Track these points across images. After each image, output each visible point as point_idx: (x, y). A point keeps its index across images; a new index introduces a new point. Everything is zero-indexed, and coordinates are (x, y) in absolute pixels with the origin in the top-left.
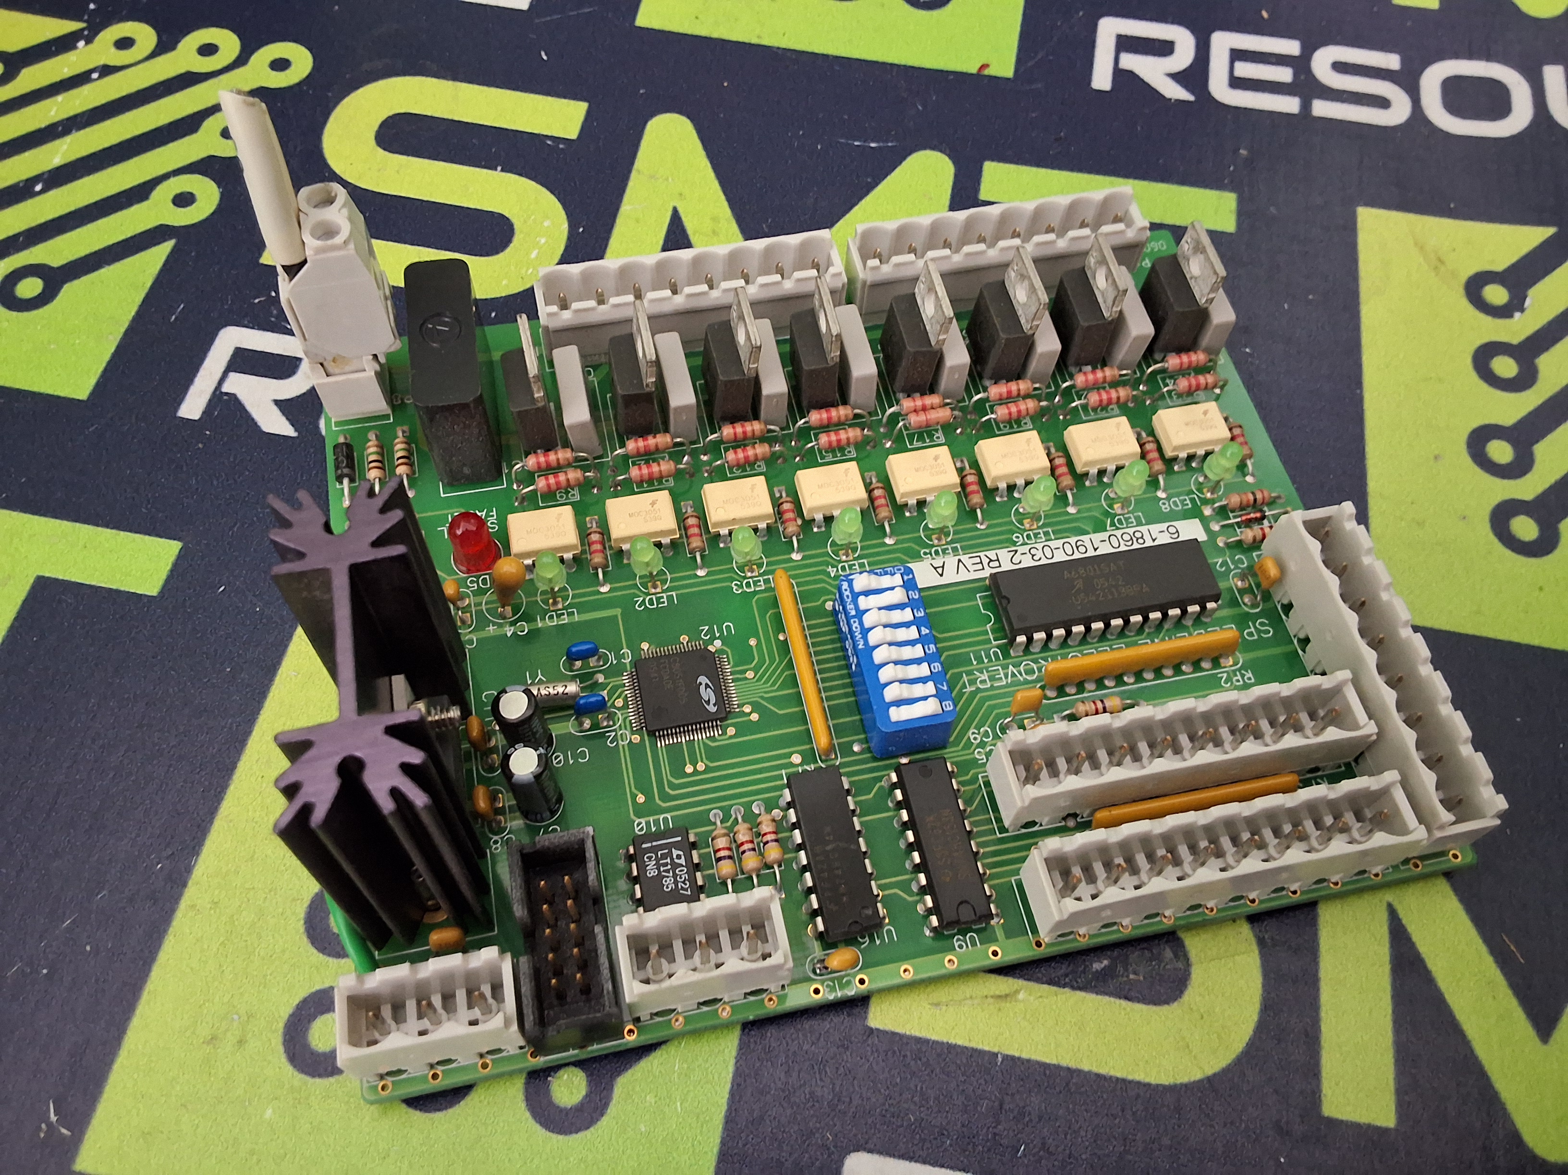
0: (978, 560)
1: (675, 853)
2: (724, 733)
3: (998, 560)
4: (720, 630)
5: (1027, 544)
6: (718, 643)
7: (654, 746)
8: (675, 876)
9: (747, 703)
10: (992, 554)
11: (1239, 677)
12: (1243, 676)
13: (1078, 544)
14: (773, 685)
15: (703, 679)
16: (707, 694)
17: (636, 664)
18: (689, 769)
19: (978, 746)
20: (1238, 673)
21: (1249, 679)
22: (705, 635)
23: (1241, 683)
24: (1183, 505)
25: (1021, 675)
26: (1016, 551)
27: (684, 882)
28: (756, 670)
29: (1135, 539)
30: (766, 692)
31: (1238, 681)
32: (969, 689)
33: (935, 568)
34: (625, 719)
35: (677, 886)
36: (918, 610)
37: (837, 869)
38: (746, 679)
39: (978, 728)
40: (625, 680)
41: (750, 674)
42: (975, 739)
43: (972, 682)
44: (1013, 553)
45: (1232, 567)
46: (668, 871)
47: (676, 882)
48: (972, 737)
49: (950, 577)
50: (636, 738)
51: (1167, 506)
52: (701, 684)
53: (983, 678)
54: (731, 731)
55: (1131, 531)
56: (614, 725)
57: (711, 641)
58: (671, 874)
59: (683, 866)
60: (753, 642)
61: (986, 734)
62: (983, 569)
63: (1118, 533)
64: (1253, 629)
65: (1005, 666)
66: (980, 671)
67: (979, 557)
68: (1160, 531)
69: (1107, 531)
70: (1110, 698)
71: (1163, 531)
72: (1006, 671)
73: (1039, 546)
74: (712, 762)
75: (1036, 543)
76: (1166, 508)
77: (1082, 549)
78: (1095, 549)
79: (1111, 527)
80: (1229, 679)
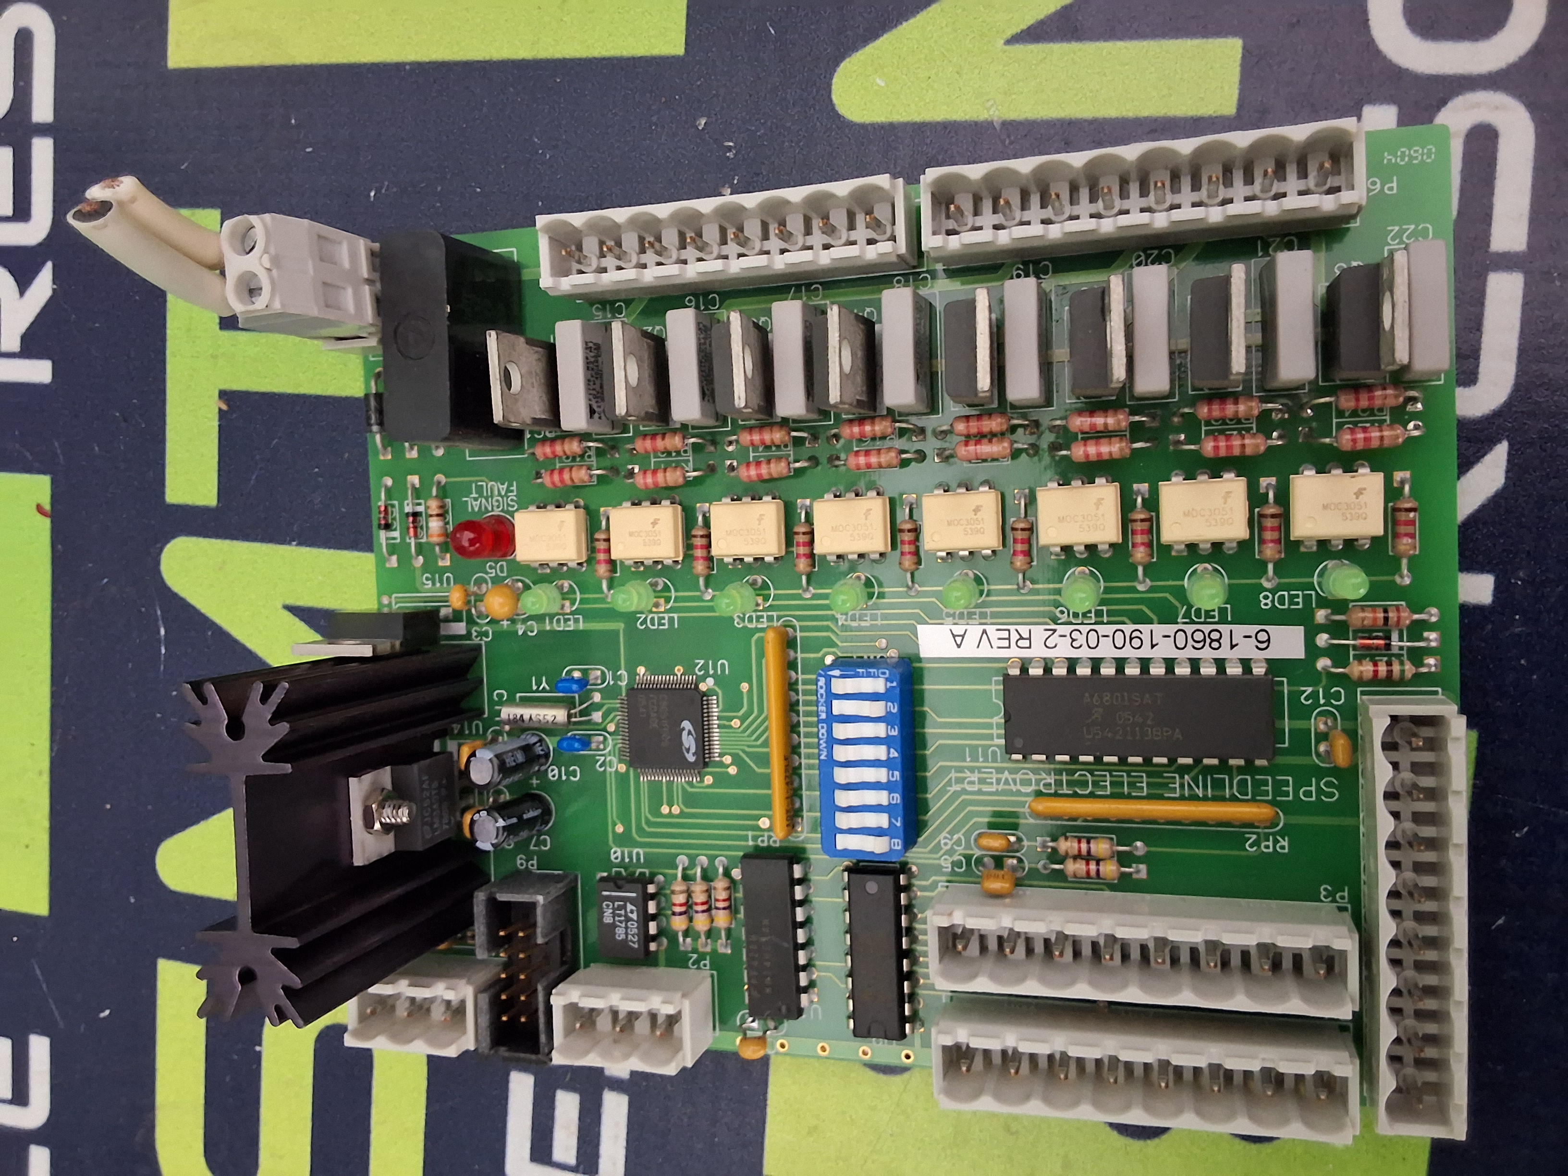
0: (1005, 634)
1: (630, 907)
2: (702, 781)
3: (1030, 639)
4: (715, 668)
5: (1072, 624)
6: (710, 681)
7: (637, 782)
8: (626, 928)
9: (729, 754)
10: (1024, 630)
11: (1271, 843)
12: (1276, 842)
13: (1134, 635)
14: (757, 739)
15: (687, 725)
16: (689, 742)
17: (631, 690)
18: (665, 810)
19: (946, 853)
20: (1271, 838)
21: (1283, 847)
22: (700, 670)
23: (1271, 850)
24: (1291, 603)
25: (1015, 784)
26: (1055, 631)
27: (633, 935)
28: (743, 720)
29: (1208, 641)
30: (749, 746)
31: (1267, 847)
32: (954, 788)
33: (954, 636)
34: (614, 746)
35: (627, 937)
37: (767, 960)
38: (731, 727)
39: (952, 833)
40: (616, 704)
41: (736, 723)
42: (946, 844)
43: (959, 780)
44: (1051, 632)
45: (1322, 701)
46: (621, 922)
47: (627, 934)
48: (942, 842)
49: (969, 650)
50: (622, 768)
51: (1268, 601)
52: (684, 729)
53: (973, 779)
54: (709, 780)
55: (1207, 628)
56: (604, 749)
57: (703, 679)
58: (623, 925)
59: (633, 920)
60: (745, 686)
61: (958, 842)
62: (1009, 647)
63: (1190, 628)
64: (1313, 789)
65: (1000, 771)
66: (972, 770)
67: (1009, 630)
68: (1245, 637)
69: (1177, 623)
70: (1099, 840)
71: (1250, 637)
72: (1000, 776)
73: (1085, 629)
74: (687, 807)
75: (1082, 624)
76: (1266, 604)
77: (1136, 643)
78: (1153, 646)
79: (1183, 618)
80: (1256, 843)
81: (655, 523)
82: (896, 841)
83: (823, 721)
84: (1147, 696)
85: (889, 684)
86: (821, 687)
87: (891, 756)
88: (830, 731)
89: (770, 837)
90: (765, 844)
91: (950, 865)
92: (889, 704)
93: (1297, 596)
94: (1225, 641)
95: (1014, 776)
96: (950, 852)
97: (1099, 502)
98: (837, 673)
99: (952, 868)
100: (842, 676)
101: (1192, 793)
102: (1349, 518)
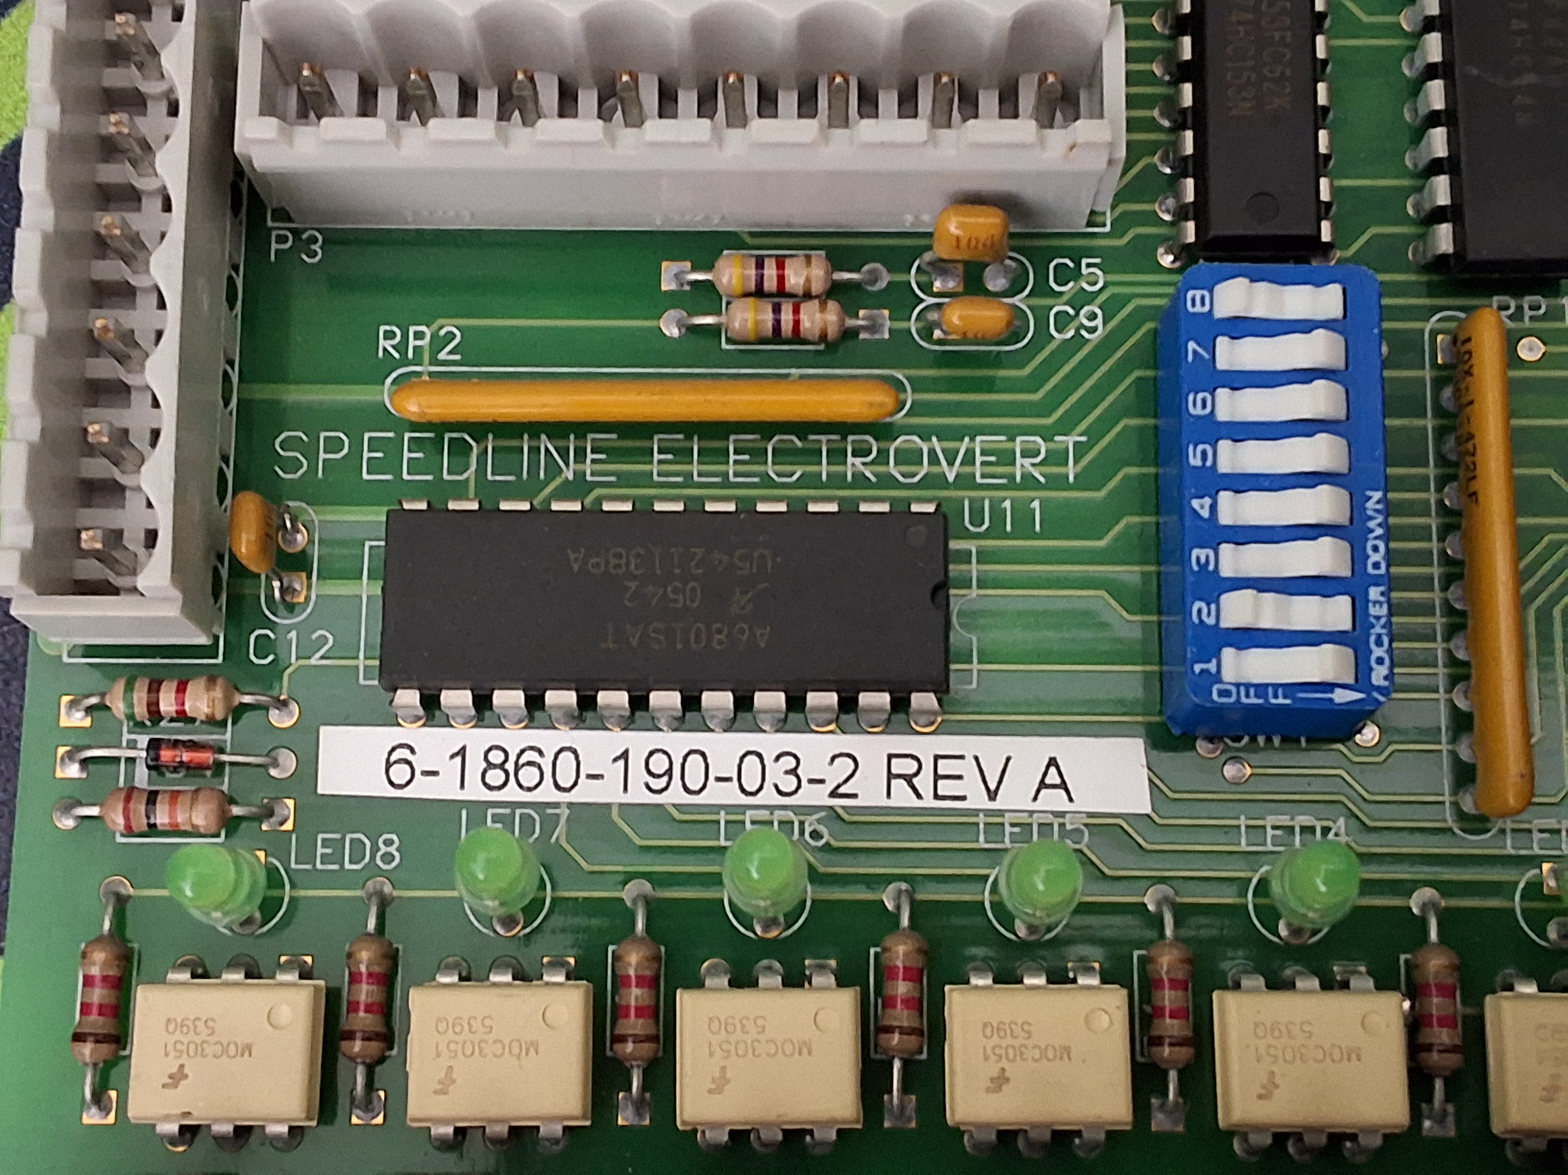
0: (944, 787)
3: (890, 776)
5: (795, 809)
10: (902, 797)
11: (412, 343)
12: (401, 348)
13: (662, 782)
14: (1557, 546)
19: (1091, 298)
20: (410, 355)
21: (390, 335)
23: (412, 330)
24: (338, 846)
25: (932, 452)
26: (834, 794)
29: (510, 766)
31: (419, 336)
32: (1070, 440)
33: (1063, 785)
36: (1203, 567)
37: (1521, 32)
39: (1078, 341)
42: (1092, 317)
43: (1057, 457)
44: (842, 790)
45: (293, 635)
48: (1099, 321)
49: (1029, 753)
51: (383, 849)
53: (1027, 462)
55: (512, 793)
61: (1063, 321)
62: (937, 758)
63: (547, 793)
64: (323, 456)
65: (965, 481)
66: (1029, 481)
67: (936, 796)
68: (435, 773)
69: (570, 805)
70: (752, 336)
71: (426, 773)
72: (967, 469)
73: (768, 797)
75: (771, 808)
76: (389, 843)
77: (659, 764)
78: (625, 755)
79: (558, 816)
80: (439, 343)
82: (1198, 309)
83: (1376, 581)
84: (634, 642)
85: (1212, 667)
86: (1380, 661)
87: (1207, 501)
88: (1358, 558)
89: (1518, 316)
90: (1527, 301)
91: (1084, 271)
92: (1211, 621)
93: (325, 859)
94: (476, 765)
95: (935, 469)
96: (1080, 300)
97: (720, 1085)
98: (1341, 696)
99: (1079, 265)
100: (1330, 687)
101: (561, 443)
102: (200, 1025)
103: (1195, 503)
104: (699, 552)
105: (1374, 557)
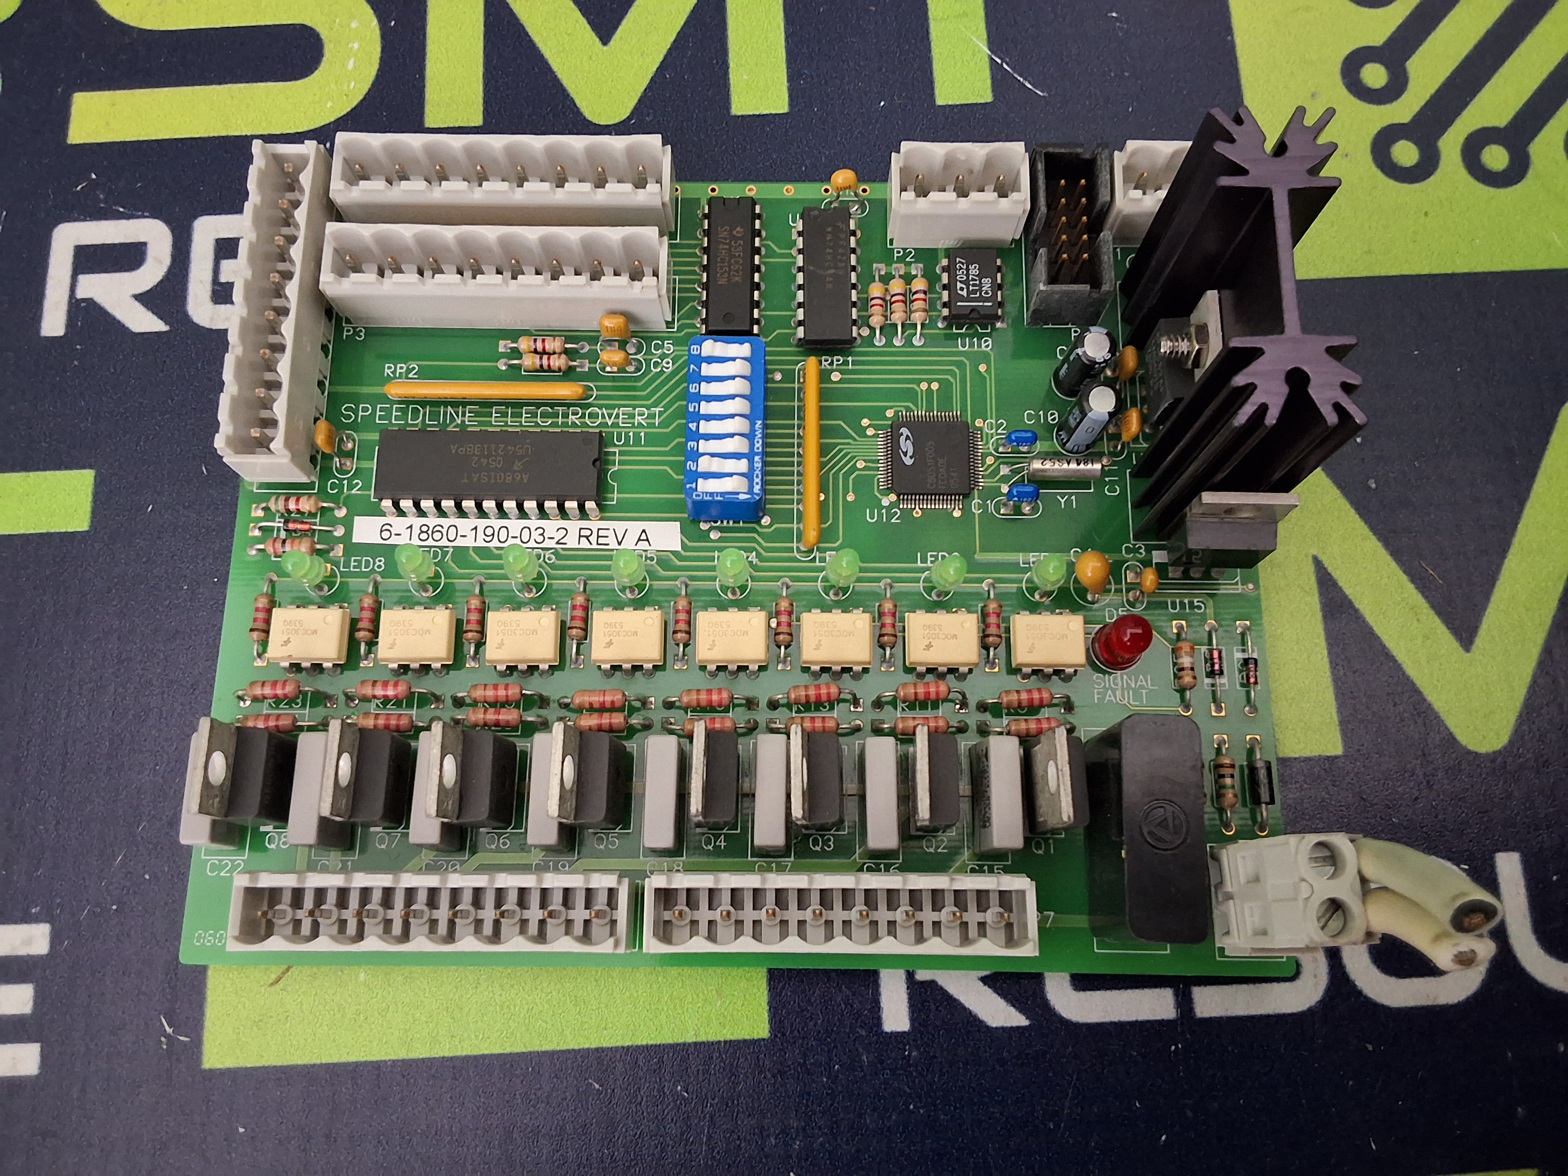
0: (601, 540)
1: (964, 293)
2: (896, 413)
3: (580, 536)
4: (880, 515)
5: (542, 549)
6: (885, 502)
7: (964, 410)
8: (968, 275)
9: (870, 437)
10: (584, 544)
11: (398, 371)
12: (394, 372)
13: (490, 538)
14: (840, 451)
15: (908, 461)
16: (907, 446)
17: (967, 495)
18: (935, 386)
19: (667, 356)
20: (397, 375)
21: (389, 368)
22: (896, 513)
23: (399, 366)
24: (360, 562)
25: (603, 414)
26: (558, 543)
27: (961, 268)
28: (854, 468)
29: (430, 532)
30: (849, 444)
31: (401, 368)
32: (657, 410)
33: (647, 540)
34: (987, 443)
35: (967, 267)
36: (692, 449)
37: (829, 253)
38: (865, 461)
39: (662, 372)
40: (982, 482)
41: (860, 465)
42: (668, 363)
43: (652, 416)
44: (561, 542)
45: (345, 482)
46: (973, 280)
47: (968, 270)
48: (671, 364)
49: (635, 528)
50: (979, 423)
51: (378, 563)
52: (911, 457)
53: (640, 418)
54: (890, 413)
55: (430, 542)
56: (998, 439)
57: (892, 505)
58: (970, 277)
59: (960, 282)
60: (850, 498)
61: (656, 364)
62: (599, 529)
63: (444, 542)
64: (361, 414)
65: (615, 425)
66: (640, 425)
67: (598, 544)
68: (399, 535)
69: (453, 547)
70: (531, 369)
71: (396, 535)
72: (616, 421)
73: (532, 544)
74: (913, 388)
75: (533, 548)
76: (380, 561)
77: (489, 531)
78: (476, 528)
79: (448, 552)
80: (409, 371)
81: (929, 646)
82: (695, 352)
83: (757, 454)
84: (475, 480)
85: (694, 485)
86: (757, 483)
87: (695, 424)
88: (752, 445)
89: (832, 364)
90: (835, 358)
91: (666, 345)
92: (694, 469)
93: (355, 567)
94: (416, 531)
95: (604, 421)
96: (663, 357)
97: (500, 646)
98: (742, 497)
99: (663, 344)
100: (738, 493)
101: (456, 409)
102: (297, 623)
103: (690, 425)
104: (502, 446)
105: (757, 445)
